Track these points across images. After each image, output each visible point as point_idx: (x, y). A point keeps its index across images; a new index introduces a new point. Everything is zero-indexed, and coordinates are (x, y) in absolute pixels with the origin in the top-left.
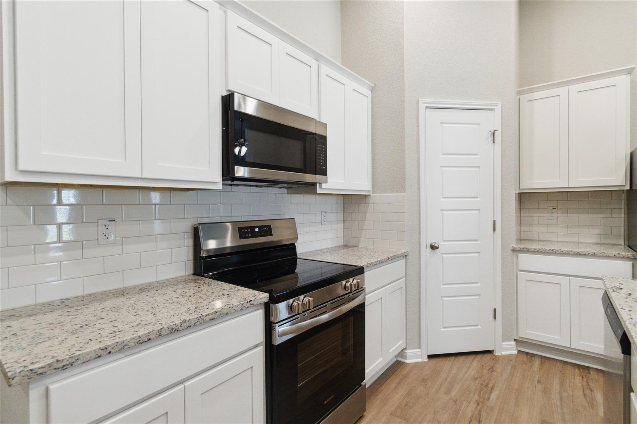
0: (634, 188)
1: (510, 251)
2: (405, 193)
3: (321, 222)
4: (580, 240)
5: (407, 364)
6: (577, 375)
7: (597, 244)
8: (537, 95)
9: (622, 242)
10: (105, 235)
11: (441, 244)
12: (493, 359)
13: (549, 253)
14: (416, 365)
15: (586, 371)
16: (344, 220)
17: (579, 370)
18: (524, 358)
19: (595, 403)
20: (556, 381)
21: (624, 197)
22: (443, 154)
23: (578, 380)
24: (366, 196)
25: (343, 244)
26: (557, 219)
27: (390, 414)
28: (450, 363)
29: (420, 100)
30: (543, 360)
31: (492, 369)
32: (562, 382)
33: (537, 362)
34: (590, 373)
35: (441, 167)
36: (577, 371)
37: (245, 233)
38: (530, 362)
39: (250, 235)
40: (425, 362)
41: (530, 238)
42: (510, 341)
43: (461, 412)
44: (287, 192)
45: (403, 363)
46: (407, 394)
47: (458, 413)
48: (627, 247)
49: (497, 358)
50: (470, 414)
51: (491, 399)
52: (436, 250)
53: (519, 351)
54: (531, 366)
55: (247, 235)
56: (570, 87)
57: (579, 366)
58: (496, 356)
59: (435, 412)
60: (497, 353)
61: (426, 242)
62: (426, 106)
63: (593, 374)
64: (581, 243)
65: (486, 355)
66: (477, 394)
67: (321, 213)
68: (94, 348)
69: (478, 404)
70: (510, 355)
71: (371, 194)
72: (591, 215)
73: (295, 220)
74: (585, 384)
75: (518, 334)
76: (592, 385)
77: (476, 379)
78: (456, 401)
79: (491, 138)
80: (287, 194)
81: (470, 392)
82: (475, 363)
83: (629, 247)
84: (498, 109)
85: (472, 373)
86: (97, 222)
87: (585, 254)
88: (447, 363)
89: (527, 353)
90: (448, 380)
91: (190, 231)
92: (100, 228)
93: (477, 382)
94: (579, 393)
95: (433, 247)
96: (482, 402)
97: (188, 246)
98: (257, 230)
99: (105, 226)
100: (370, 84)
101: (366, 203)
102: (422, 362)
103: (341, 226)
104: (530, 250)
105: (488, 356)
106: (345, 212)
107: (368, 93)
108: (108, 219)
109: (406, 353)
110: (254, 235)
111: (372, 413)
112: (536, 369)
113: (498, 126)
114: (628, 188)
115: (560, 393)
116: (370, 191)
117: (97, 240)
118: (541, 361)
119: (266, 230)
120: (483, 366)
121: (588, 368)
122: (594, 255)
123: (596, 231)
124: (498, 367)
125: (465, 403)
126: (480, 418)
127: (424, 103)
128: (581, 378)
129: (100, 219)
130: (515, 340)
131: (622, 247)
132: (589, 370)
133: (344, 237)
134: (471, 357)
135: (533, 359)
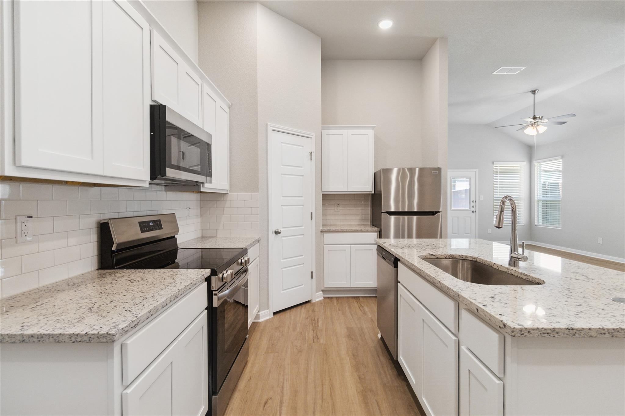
0: (376, 193)
1: (320, 232)
2: (258, 192)
3: (187, 217)
4: (351, 224)
5: (260, 322)
6: (355, 302)
7: (359, 225)
8: (331, 131)
9: (369, 223)
10: (24, 233)
11: (282, 230)
12: (312, 305)
13: (341, 232)
14: (267, 321)
15: (358, 299)
16: (201, 215)
17: (355, 299)
18: (327, 300)
19: (365, 312)
20: (347, 307)
21: (370, 197)
22: (283, 165)
23: (356, 304)
24: (223, 195)
25: (200, 236)
26: (340, 211)
27: (265, 353)
28: (289, 314)
29: (268, 123)
30: (337, 299)
31: (313, 311)
32: (350, 307)
33: (335, 301)
34: (360, 299)
35: (281, 174)
36: (354, 300)
37: (145, 227)
38: (331, 302)
39: (147, 229)
40: (272, 318)
41: (326, 224)
42: (319, 291)
43: (306, 337)
44: (165, 189)
45: (258, 323)
46: (270, 339)
47: (305, 338)
48: (372, 226)
49: (314, 304)
50: (312, 337)
51: (319, 326)
52: (279, 234)
53: (324, 297)
54: (333, 303)
55: (145, 229)
56: (348, 130)
57: (354, 297)
58: (313, 303)
59: (292, 343)
60: (313, 302)
61: (272, 229)
62: (272, 129)
63: (361, 299)
64: (352, 225)
65: (307, 304)
66: (311, 326)
67: (187, 208)
68: (146, 312)
69: (314, 331)
70: (320, 301)
71: (228, 193)
72: (356, 208)
73: (175, 215)
74: (359, 305)
75: (324, 286)
76: (362, 305)
77: (307, 318)
78: (301, 333)
79: (310, 157)
80: (165, 191)
81: (307, 326)
82: (303, 309)
83: (373, 225)
84: (313, 138)
85: (304, 316)
86: (15, 219)
87: (357, 231)
88: (287, 314)
89: (329, 297)
90: (292, 323)
91: (95, 227)
92: (19, 224)
93: (309, 319)
94: (358, 310)
95: (277, 233)
96: (315, 329)
97: (93, 242)
98: (151, 224)
99: (24, 223)
100: (229, 103)
101: (224, 200)
102: (270, 319)
103: (199, 220)
104: (331, 231)
105: (308, 305)
106: (202, 208)
107: (227, 109)
108: (26, 215)
109: (259, 314)
110: (151, 229)
111: (252, 357)
112: (336, 304)
113: (313, 150)
114: (373, 193)
115: (350, 312)
116: (228, 190)
117: (15, 238)
118: (337, 300)
119: (157, 225)
120: (308, 310)
121: (358, 297)
122: (361, 231)
123: (358, 218)
124: (316, 308)
125: (307, 332)
126: (317, 336)
127: (271, 126)
128: (357, 303)
129: (18, 216)
130: (322, 290)
131: (370, 226)
132: (359, 298)
133: (201, 229)
134: (299, 308)
135: (332, 299)
